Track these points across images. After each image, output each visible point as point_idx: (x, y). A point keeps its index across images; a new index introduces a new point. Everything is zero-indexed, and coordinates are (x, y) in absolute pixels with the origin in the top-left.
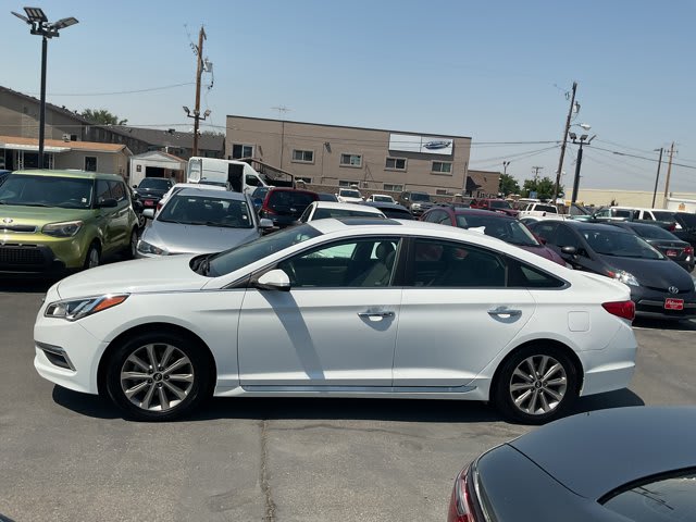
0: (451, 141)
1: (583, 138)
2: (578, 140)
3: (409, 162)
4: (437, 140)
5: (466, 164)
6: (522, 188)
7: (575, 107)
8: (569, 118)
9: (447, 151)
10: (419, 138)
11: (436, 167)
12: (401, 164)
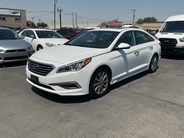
0: (20, 11)
1: (60, 10)
2: (59, 11)
3: (7, 18)
4: (15, 11)
5: (26, 18)
6: (36, 25)
7: (56, 2)
8: (55, 4)
9: (19, 14)
10: (9, 10)
11: (16, 19)
12: (4, 19)
